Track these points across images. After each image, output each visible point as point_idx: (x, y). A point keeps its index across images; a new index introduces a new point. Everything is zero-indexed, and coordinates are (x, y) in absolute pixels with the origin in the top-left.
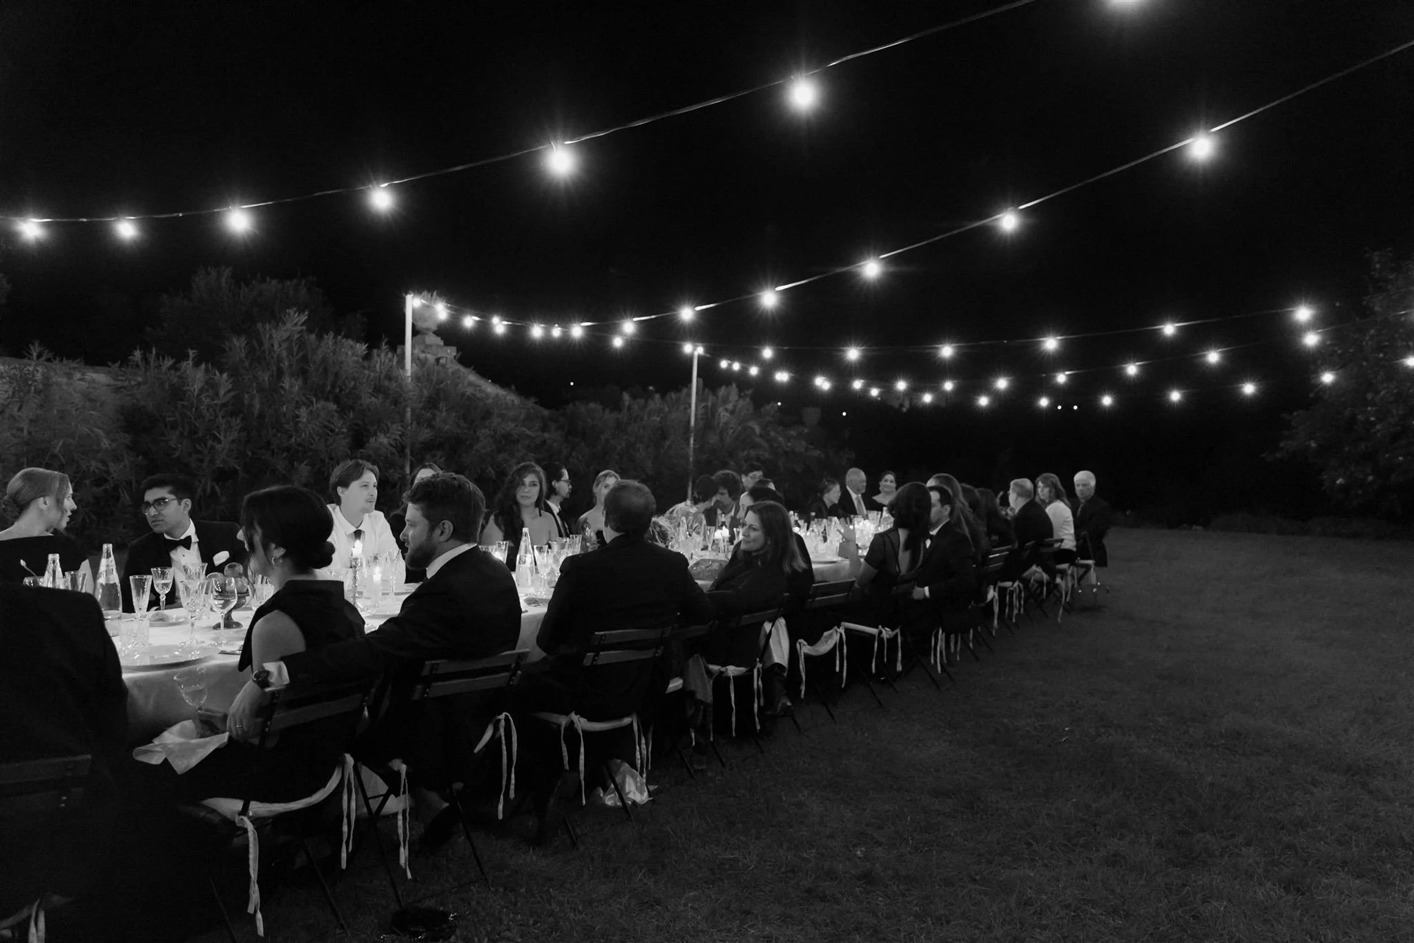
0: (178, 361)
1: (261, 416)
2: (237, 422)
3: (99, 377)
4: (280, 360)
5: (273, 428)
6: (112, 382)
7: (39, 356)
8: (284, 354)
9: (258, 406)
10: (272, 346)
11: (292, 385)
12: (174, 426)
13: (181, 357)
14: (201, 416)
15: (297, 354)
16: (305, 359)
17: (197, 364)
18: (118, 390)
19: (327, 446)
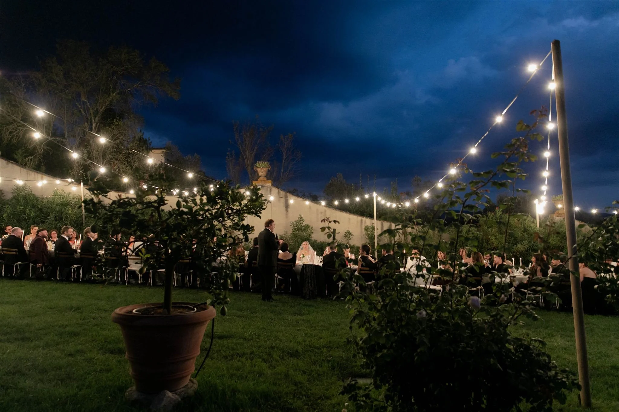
5: (485, 243)
9: (481, 237)
11: (493, 230)
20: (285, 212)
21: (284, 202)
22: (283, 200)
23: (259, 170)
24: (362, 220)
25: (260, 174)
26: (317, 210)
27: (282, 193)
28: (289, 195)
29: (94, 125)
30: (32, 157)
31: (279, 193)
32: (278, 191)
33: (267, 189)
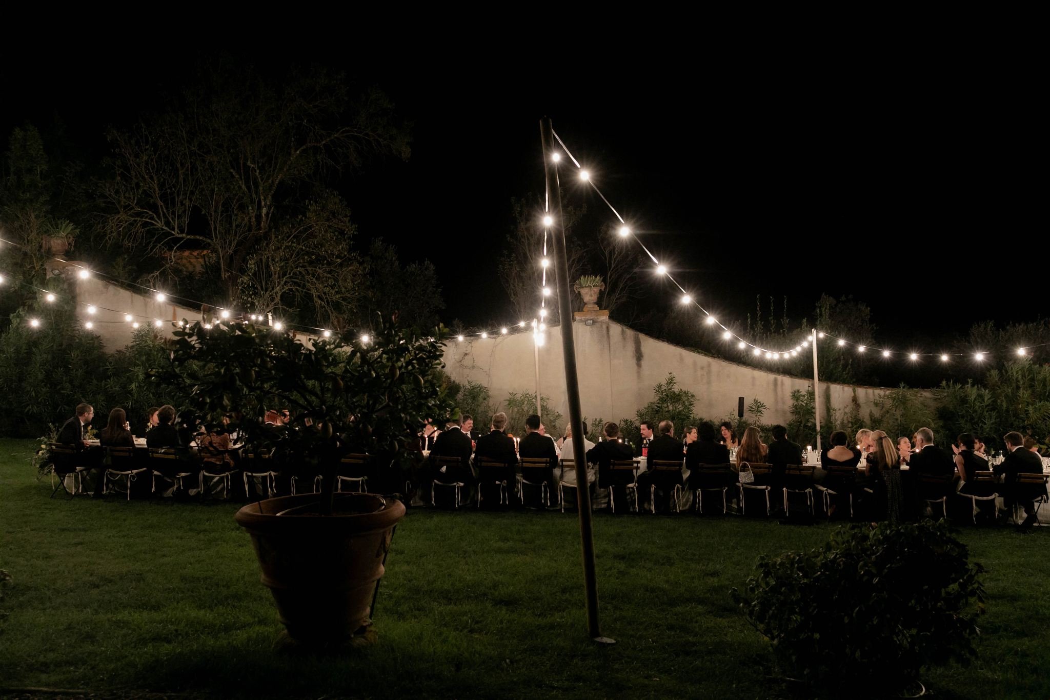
0: (963, 385)
1: (1007, 411)
2: (994, 414)
3: (927, 394)
4: (1018, 381)
5: (1014, 417)
6: (933, 396)
7: (904, 388)
8: (1020, 377)
9: (1005, 406)
10: (1012, 373)
11: (1024, 394)
12: (963, 417)
13: (964, 382)
14: (975, 411)
15: (1028, 376)
16: (1033, 379)
17: (973, 386)
18: (935, 400)
19: (1046, 426)
20: (636, 367)
21: (633, 349)
22: (631, 347)
23: (584, 291)
24: (776, 380)
25: (587, 298)
26: (695, 364)
27: (630, 333)
28: (642, 337)
29: (264, 211)
30: (158, 273)
31: (623, 332)
32: (623, 330)
33: (601, 326)
